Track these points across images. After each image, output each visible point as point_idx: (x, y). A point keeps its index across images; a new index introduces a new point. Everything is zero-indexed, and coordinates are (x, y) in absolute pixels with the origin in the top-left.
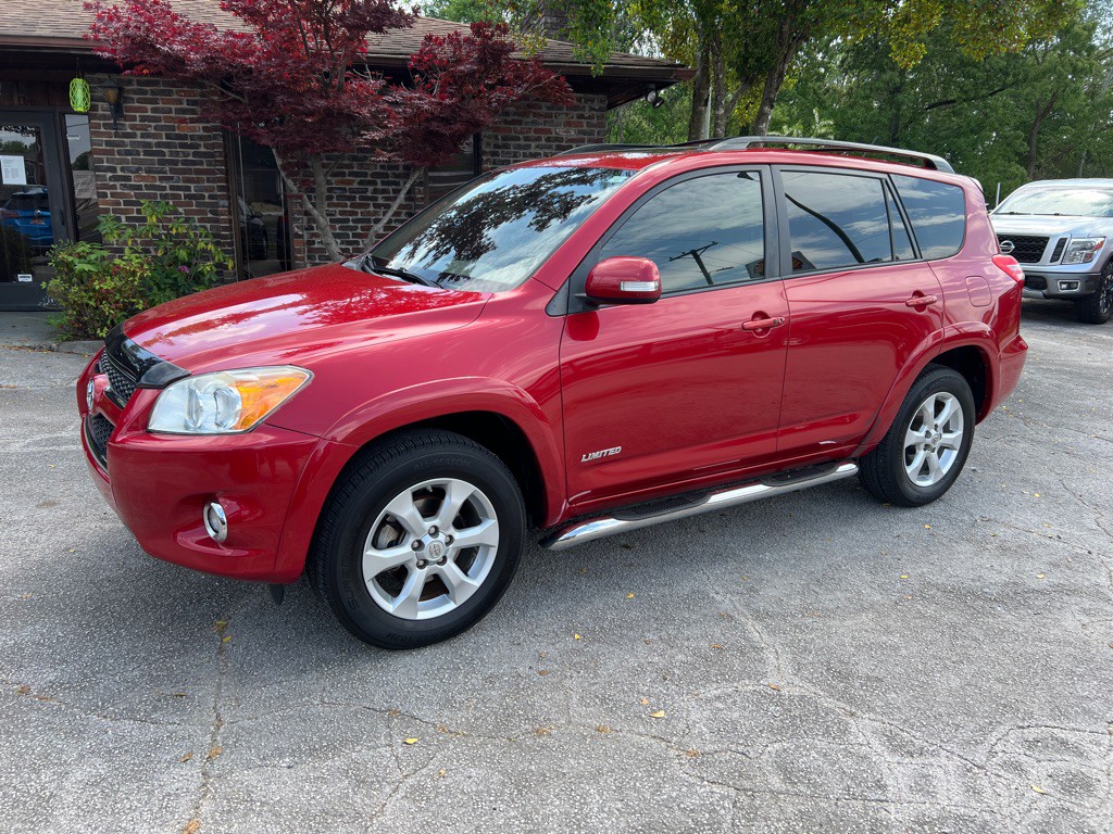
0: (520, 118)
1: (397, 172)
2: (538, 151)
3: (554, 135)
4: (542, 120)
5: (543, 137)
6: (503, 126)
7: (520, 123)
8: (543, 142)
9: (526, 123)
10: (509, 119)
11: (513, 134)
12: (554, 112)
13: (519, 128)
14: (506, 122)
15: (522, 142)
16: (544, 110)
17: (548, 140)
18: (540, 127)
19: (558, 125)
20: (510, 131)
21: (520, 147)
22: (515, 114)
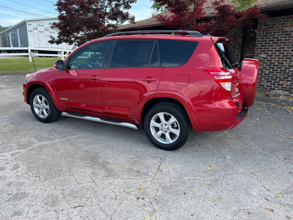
0: (273, 26)
1: (233, 46)
2: (278, 36)
3: (285, 30)
4: (281, 26)
5: (280, 31)
6: (266, 29)
7: (272, 27)
8: (280, 33)
9: (275, 27)
10: (269, 27)
11: (270, 31)
12: (286, 22)
13: (272, 29)
14: (268, 28)
15: (272, 34)
16: (282, 22)
17: (282, 32)
18: (280, 28)
19: (287, 26)
20: (269, 30)
21: (271, 35)
22: (271, 25)
